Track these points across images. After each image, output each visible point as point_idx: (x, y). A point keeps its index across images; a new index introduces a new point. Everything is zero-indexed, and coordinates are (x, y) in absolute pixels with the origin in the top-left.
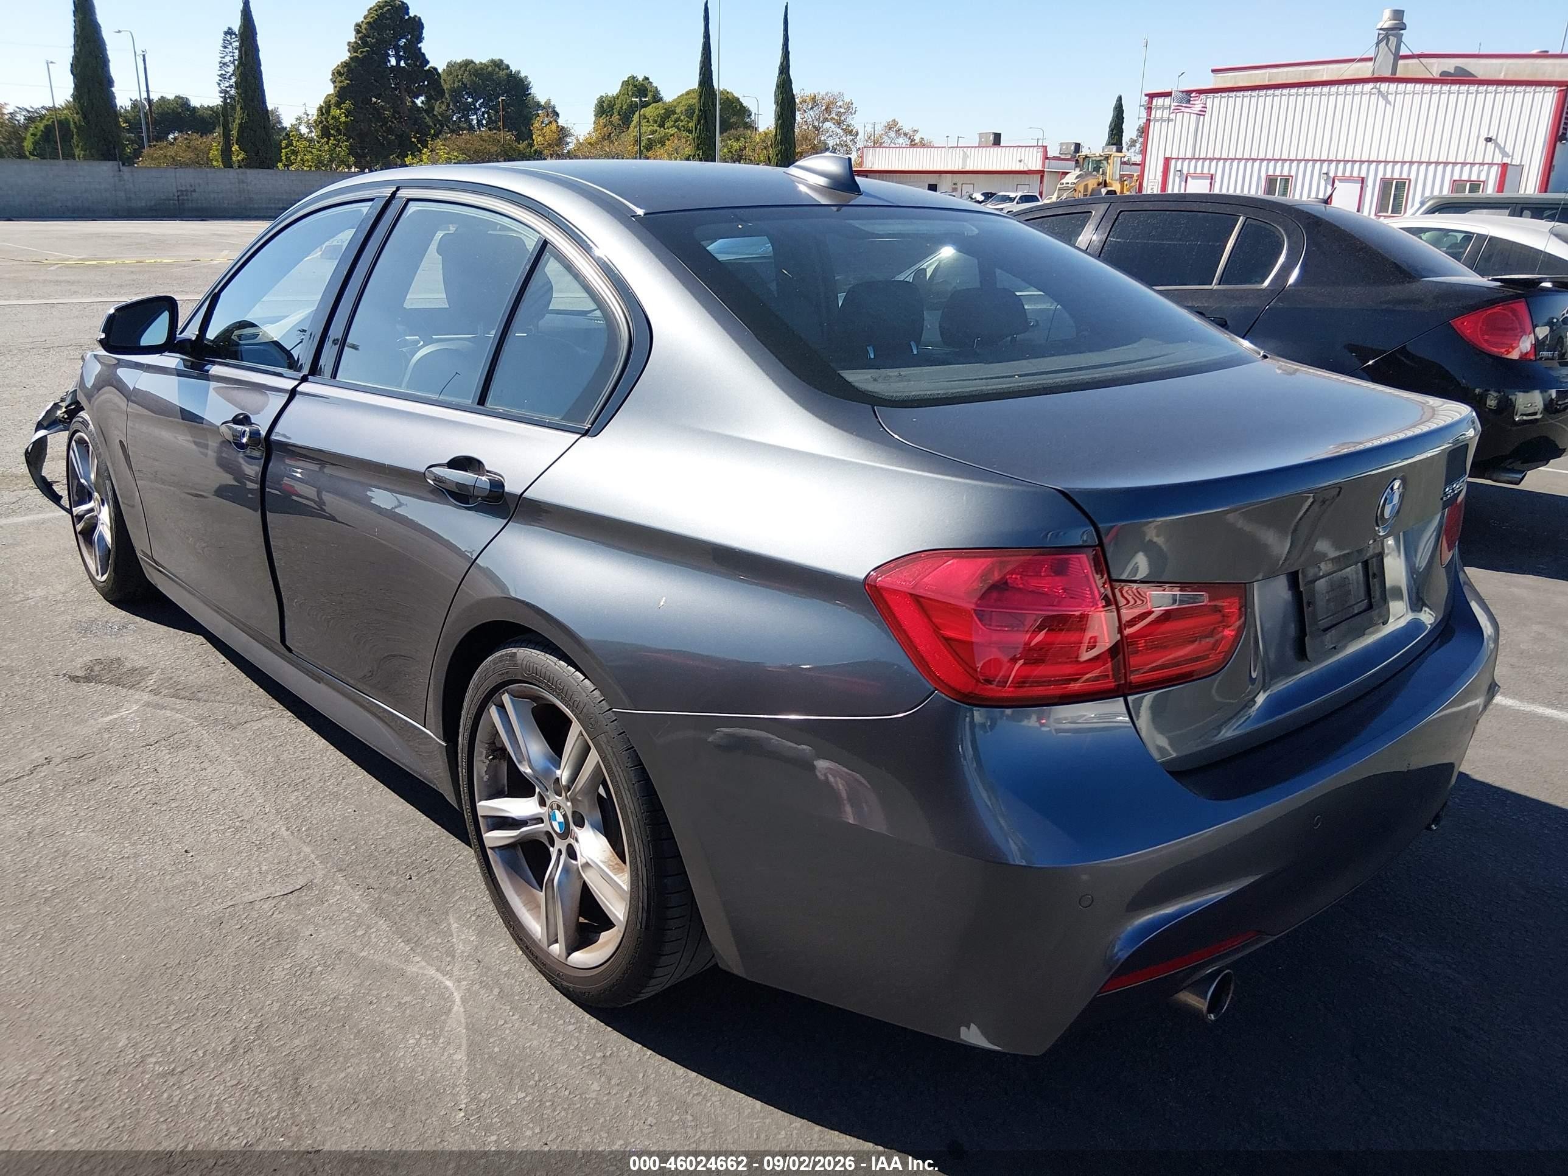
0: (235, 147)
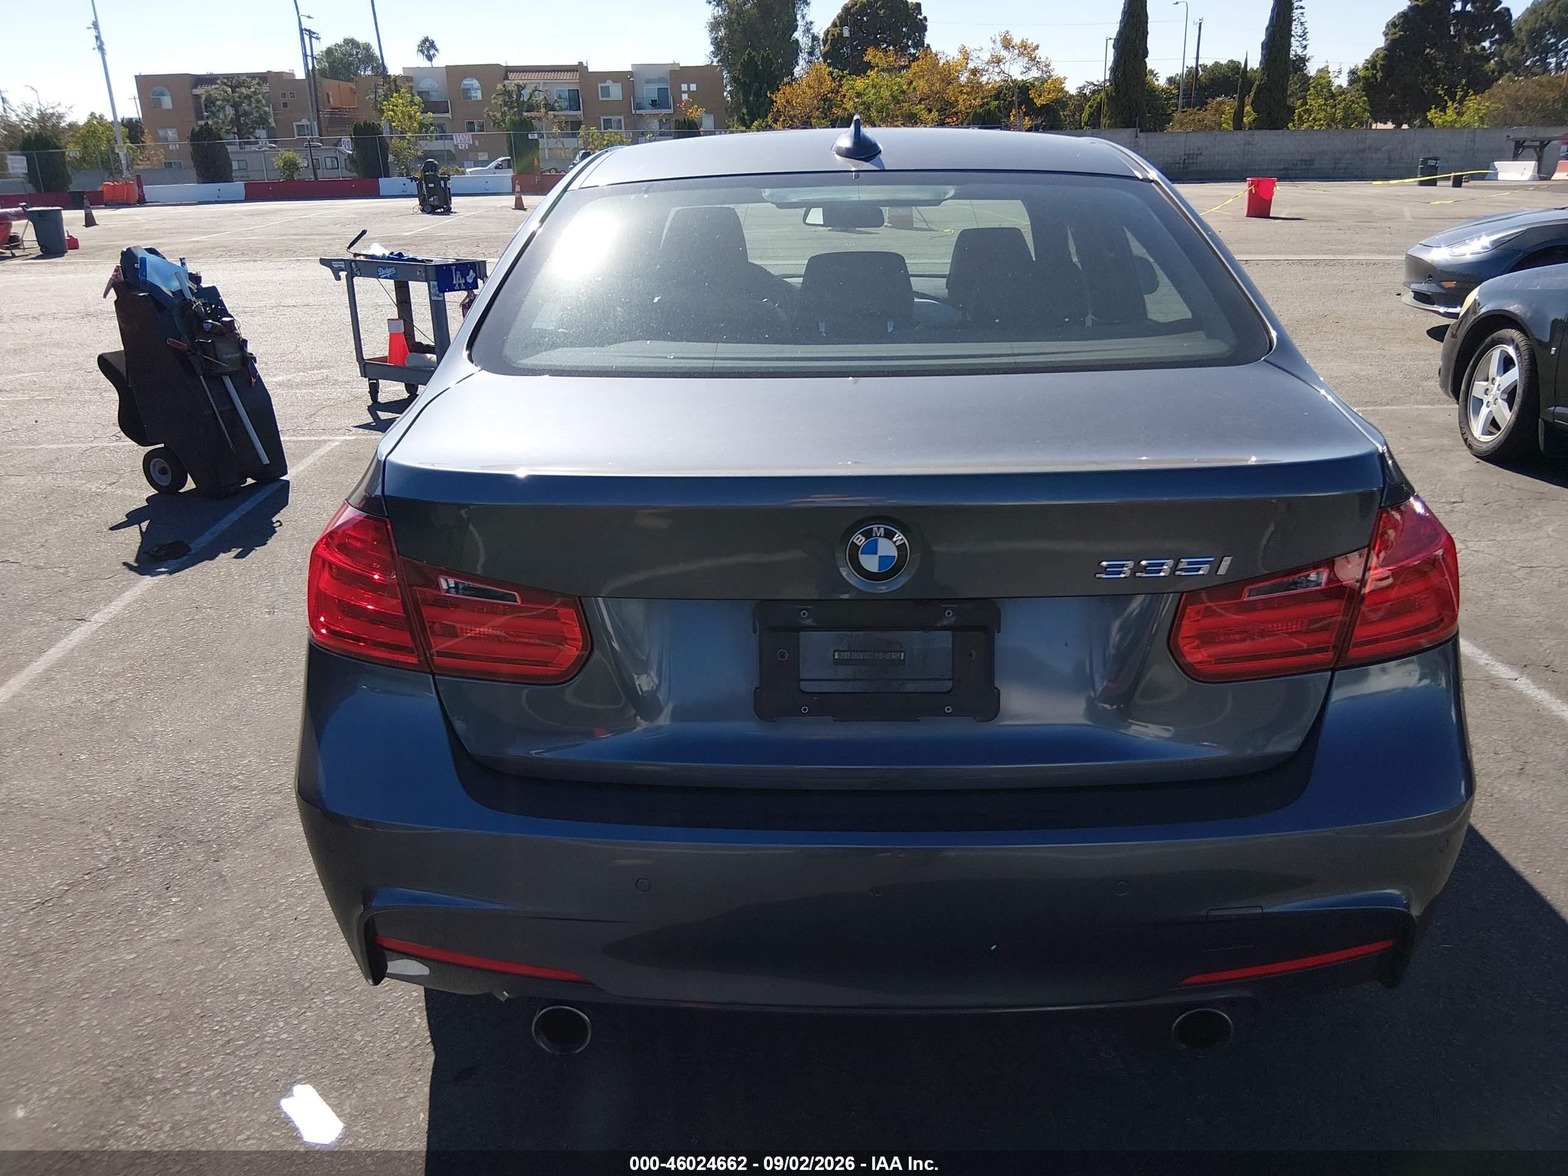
0: (1248, 108)
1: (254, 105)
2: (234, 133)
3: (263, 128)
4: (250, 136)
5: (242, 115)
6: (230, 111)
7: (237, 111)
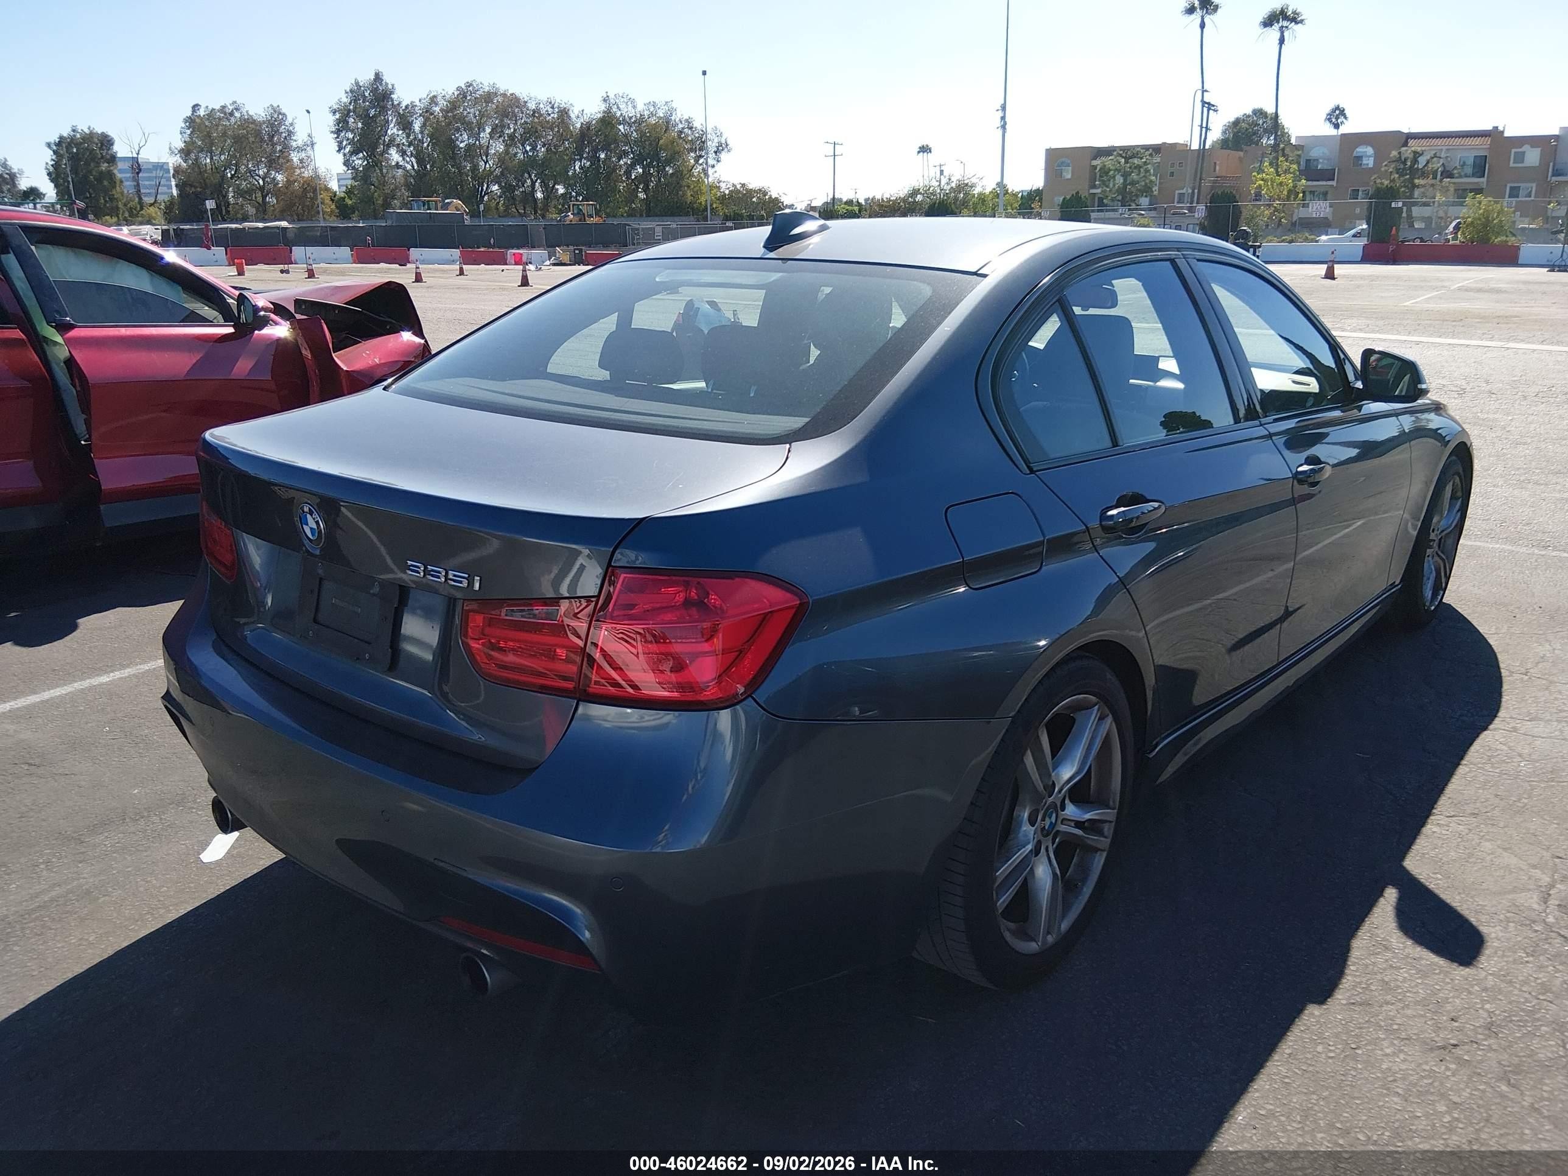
1: (1142, 175)
2: (1119, 200)
3: (1146, 196)
4: (1132, 204)
5: (1129, 184)
6: (1119, 180)
7: (1125, 180)
